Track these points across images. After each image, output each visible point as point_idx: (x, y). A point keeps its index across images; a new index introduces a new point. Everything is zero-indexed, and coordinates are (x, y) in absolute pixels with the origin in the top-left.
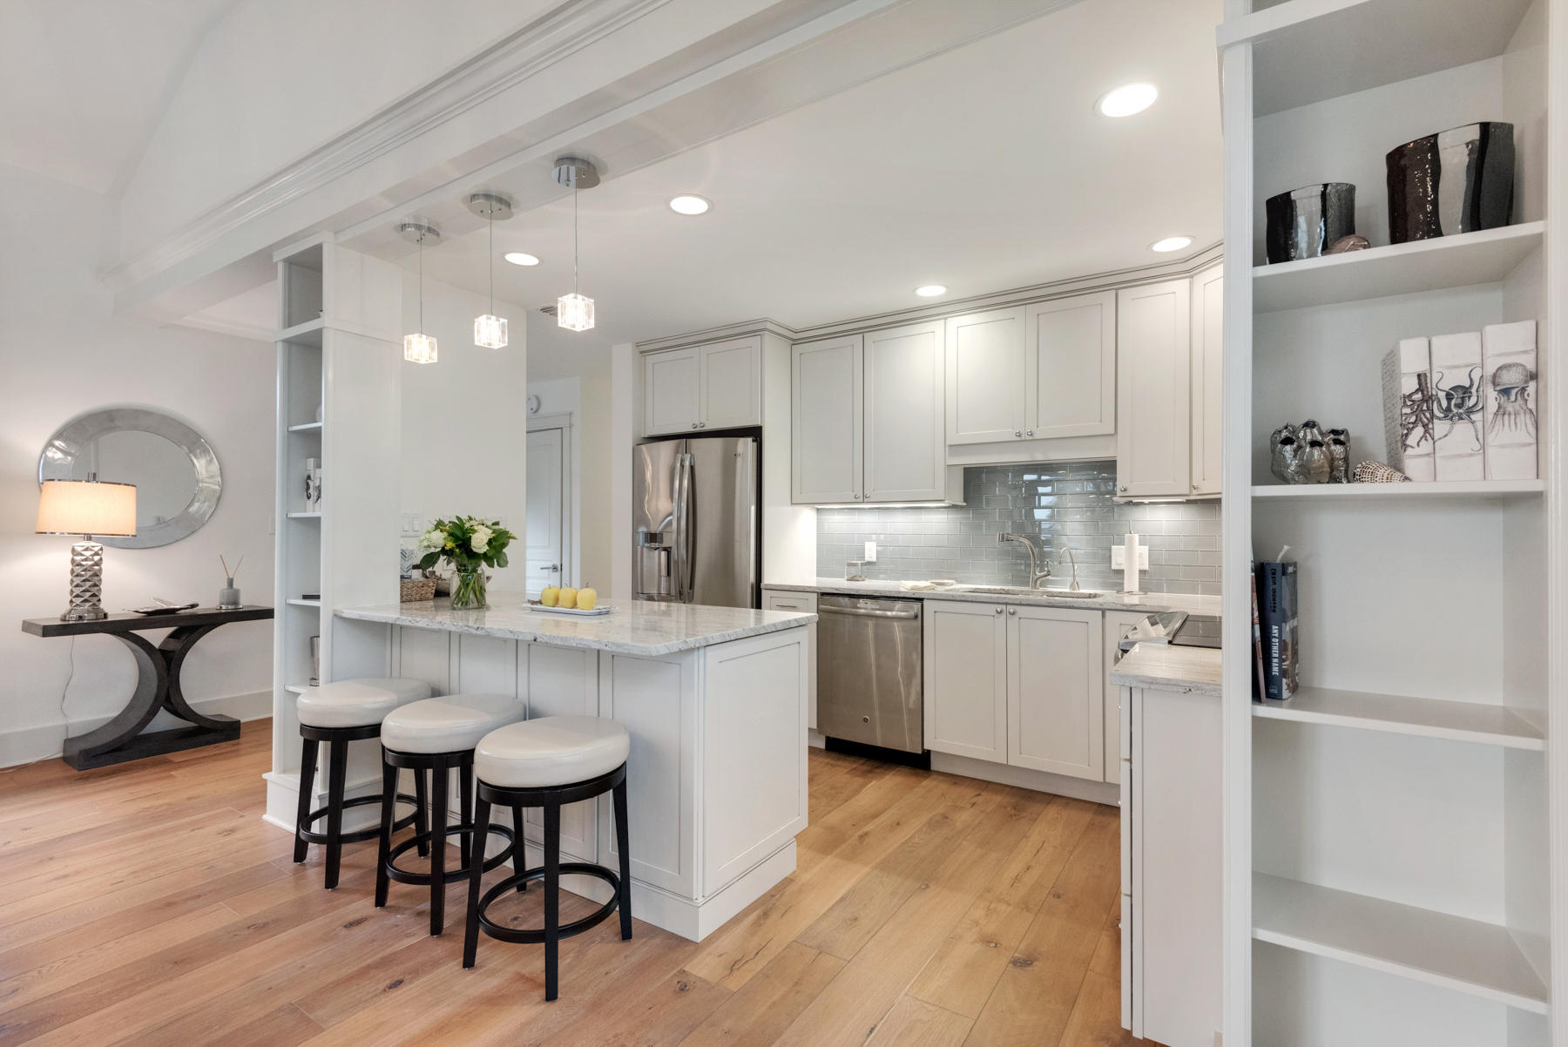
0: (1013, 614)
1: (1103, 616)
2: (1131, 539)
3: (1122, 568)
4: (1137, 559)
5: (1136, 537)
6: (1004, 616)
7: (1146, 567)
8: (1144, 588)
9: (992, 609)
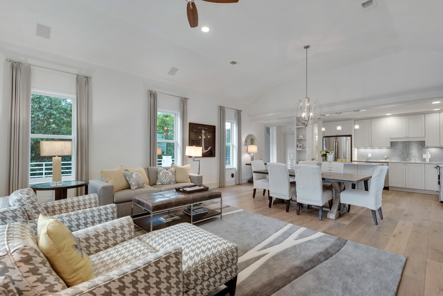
0: (407, 165)
1: (425, 165)
2: (427, 154)
3: (425, 158)
4: (428, 157)
5: (428, 153)
6: (405, 165)
7: (430, 158)
8: (430, 161)
9: (403, 164)
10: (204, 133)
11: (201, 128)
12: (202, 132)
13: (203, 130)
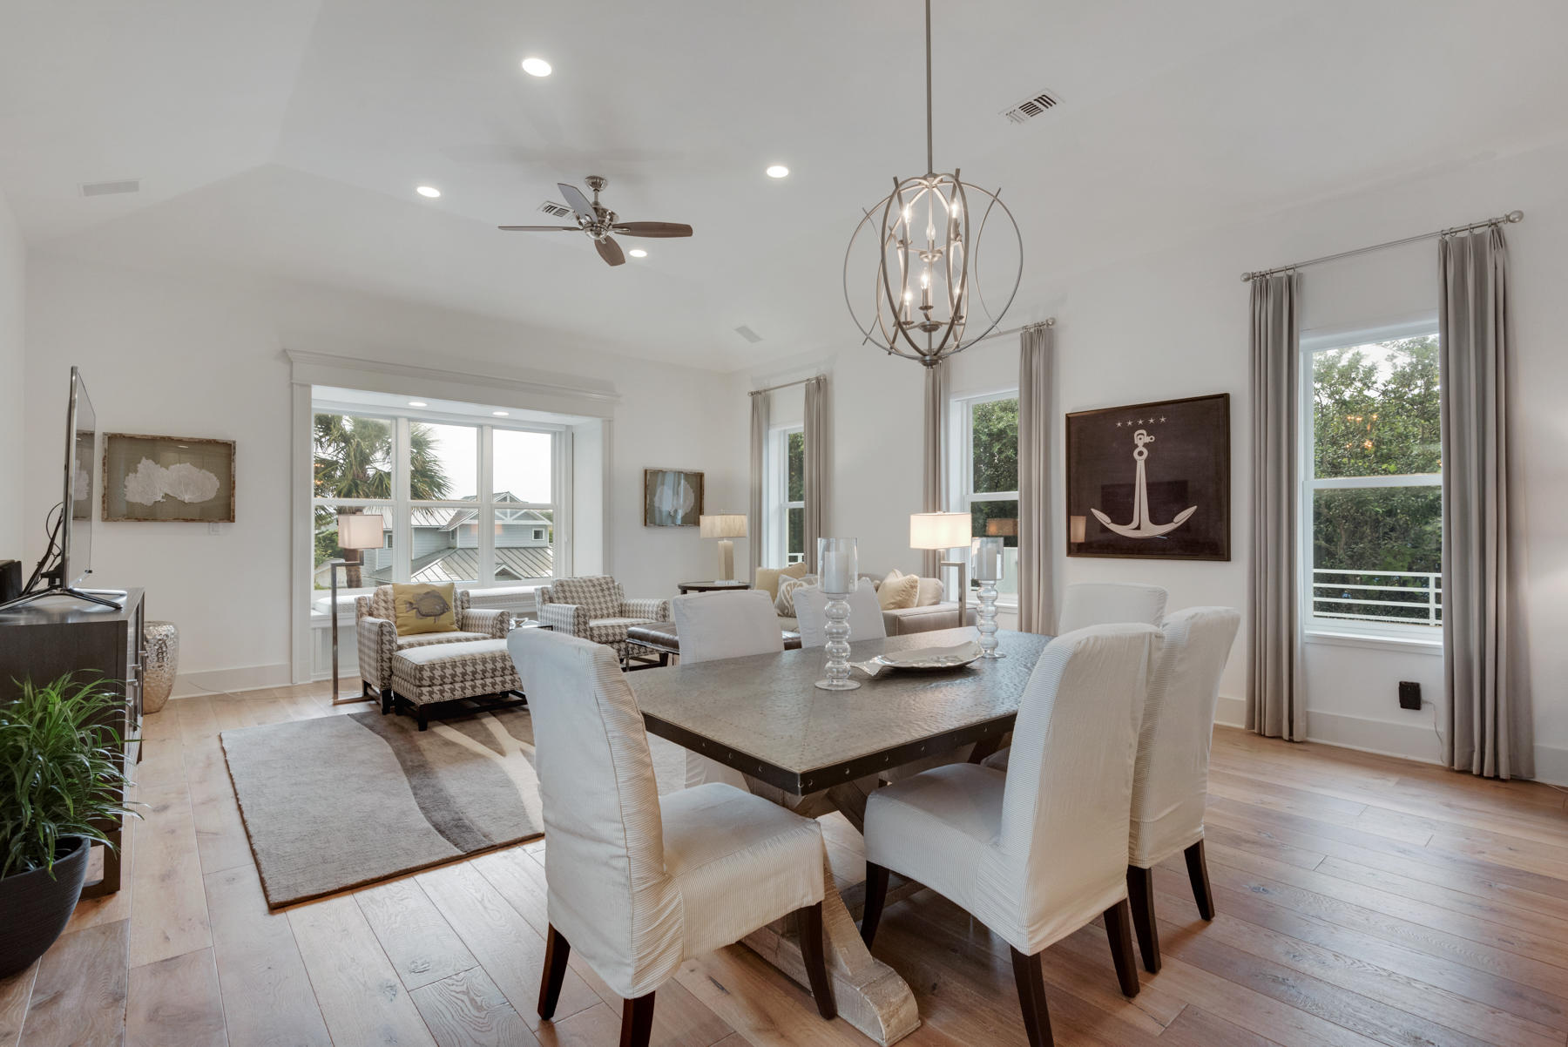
10: (1145, 445)
11: (1124, 424)
12: (1137, 441)
13: (1144, 432)
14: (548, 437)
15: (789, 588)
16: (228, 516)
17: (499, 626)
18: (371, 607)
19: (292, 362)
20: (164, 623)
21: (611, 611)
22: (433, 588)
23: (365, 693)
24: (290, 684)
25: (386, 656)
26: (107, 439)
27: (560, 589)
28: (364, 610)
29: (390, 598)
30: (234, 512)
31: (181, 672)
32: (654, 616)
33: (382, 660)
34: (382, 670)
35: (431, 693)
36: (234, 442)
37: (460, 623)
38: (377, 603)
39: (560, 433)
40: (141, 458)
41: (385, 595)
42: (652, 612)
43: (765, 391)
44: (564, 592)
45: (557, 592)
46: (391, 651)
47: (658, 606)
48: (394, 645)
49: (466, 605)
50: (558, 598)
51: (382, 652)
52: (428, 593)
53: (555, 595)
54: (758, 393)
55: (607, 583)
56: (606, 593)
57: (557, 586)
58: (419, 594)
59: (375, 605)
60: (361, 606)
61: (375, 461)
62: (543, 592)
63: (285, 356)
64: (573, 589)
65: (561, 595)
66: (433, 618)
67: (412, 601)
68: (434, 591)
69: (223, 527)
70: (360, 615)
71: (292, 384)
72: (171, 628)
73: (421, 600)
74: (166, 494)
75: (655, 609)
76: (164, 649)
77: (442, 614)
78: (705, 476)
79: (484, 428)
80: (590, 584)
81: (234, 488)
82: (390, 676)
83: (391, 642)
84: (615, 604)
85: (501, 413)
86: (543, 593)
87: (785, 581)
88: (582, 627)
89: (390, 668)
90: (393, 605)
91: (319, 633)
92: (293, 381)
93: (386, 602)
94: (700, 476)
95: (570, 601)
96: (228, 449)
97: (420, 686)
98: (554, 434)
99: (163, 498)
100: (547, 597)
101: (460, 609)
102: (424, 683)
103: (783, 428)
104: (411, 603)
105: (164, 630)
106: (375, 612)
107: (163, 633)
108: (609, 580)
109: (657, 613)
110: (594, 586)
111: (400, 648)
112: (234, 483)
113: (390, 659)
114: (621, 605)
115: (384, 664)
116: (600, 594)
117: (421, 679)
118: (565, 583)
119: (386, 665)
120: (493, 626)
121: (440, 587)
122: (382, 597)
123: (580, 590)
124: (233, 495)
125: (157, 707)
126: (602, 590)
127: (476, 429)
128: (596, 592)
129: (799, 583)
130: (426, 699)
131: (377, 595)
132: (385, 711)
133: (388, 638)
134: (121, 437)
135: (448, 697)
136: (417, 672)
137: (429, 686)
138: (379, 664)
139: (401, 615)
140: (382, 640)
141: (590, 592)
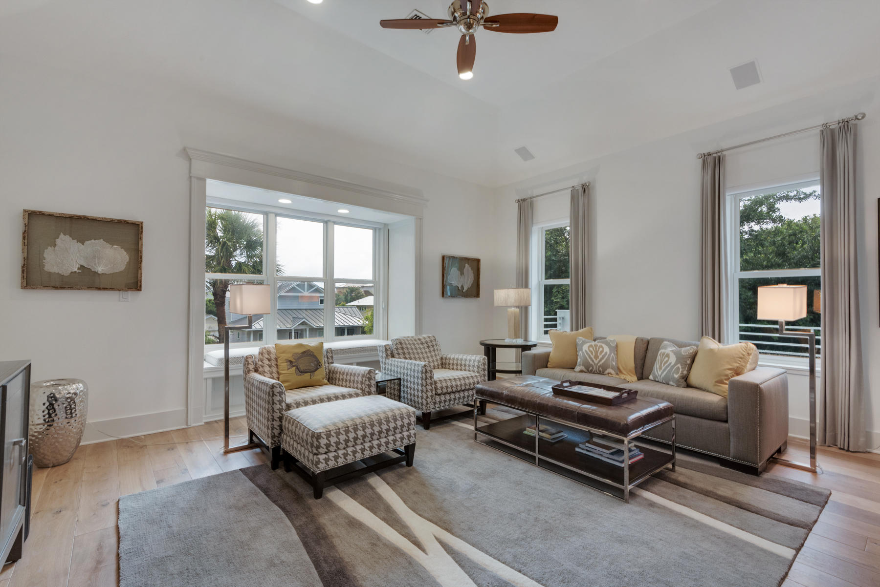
14: (371, 232)
15: (591, 349)
16: (136, 285)
17: (367, 383)
18: (256, 364)
19: (191, 159)
20: (73, 381)
21: (436, 363)
22: (308, 348)
23: (251, 440)
24: (186, 427)
25: (277, 415)
26: (27, 216)
27: (399, 346)
28: (251, 367)
29: (273, 357)
30: (141, 282)
31: (89, 421)
32: (476, 369)
33: (273, 420)
34: (273, 428)
35: (327, 460)
36: (142, 223)
37: (327, 377)
38: (262, 361)
39: (380, 229)
40: (60, 234)
41: (268, 354)
42: (474, 366)
43: (531, 198)
44: (403, 348)
45: (397, 349)
46: (280, 410)
47: (479, 362)
48: (283, 404)
49: (330, 361)
50: (399, 354)
51: (273, 411)
52: (305, 352)
53: (396, 352)
54: (524, 200)
55: (431, 341)
56: (431, 349)
57: (397, 344)
58: (296, 353)
59: (260, 363)
60: (248, 364)
61: (236, 256)
62: (386, 348)
63: (186, 154)
64: (409, 346)
65: (400, 351)
66: (309, 374)
67: (292, 359)
68: (309, 350)
69: (131, 295)
70: (247, 371)
71: (191, 177)
72: (81, 386)
73: (299, 358)
74: (81, 265)
75: (476, 364)
76: (73, 406)
77: (317, 369)
78: (481, 261)
79: (329, 222)
80: (419, 342)
81: (141, 261)
82: (280, 434)
83: (280, 402)
84: (438, 357)
85: (343, 211)
86: (386, 350)
87: (584, 343)
88: (429, 381)
89: (281, 426)
90: (275, 362)
91: (210, 382)
92: (191, 175)
93: (269, 360)
94: (478, 261)
95: (407, 356)
96: (137, 228)
97: (317, 455)
98: (375, 230)
99: (78, 268)
100: (389, 352)
101: (327, 365)
102: (321, 450)
103: (541, 226)
104: (291, 362)
105: (72, 388)
106: (261, 369)
107: (72, 392)
108: (433, 339)
109: (478, 367)
110: (422, 344)
111: (289, 407)
112: (141, 257)
113: (281, 418)
114: (442, 358)
115: (274, 423)
116: (427, 350)
117: (318, 447)
118: (403, 342)
119: (276, 424)
120: (362, 383)
121: (313, 347)
122: (267, 356)
123: (413, 347)
124: (140, 268)
125: (65, 459)
126: (428, 347)
127: (322, 224)
128: (424, 348)
129: (599, 344)
130: (322, 467)
131: (261, 353)
132: (275, 466)
133: (278, 398)
134: (41, 214)
135: (341, 462)
136: (315, 440)
137: (325, 453)
138: (270, 423)
139: (283, 372)
140: (273, 400)
141: (420, 349)
